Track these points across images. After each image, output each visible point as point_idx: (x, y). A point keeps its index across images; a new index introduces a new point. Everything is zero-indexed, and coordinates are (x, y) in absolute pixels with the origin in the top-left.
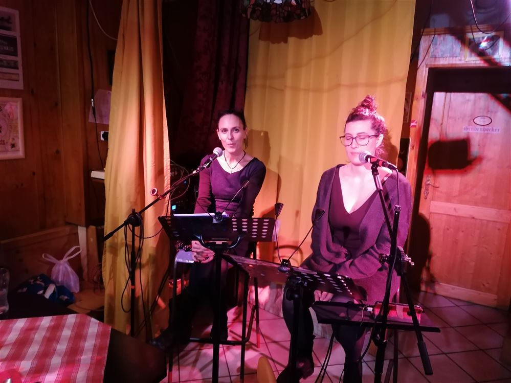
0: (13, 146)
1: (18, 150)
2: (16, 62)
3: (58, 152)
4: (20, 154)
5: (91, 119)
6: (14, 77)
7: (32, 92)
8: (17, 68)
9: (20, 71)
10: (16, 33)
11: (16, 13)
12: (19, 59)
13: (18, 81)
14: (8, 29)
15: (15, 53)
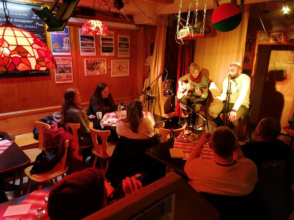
0: (127, 72)
1: (127, 74)
2: (128, 50)
3: (136, 74)
4: (128, 74)
5: (146, 64)
6: (128, 54)
7: (131, 58)
8: (128, 51)
9: (129, 52)
10: (129, 42)
11: (129, 37)
12: (129, 49)
13: (128, 55)
14: (127, 41)
15: (128, 48)
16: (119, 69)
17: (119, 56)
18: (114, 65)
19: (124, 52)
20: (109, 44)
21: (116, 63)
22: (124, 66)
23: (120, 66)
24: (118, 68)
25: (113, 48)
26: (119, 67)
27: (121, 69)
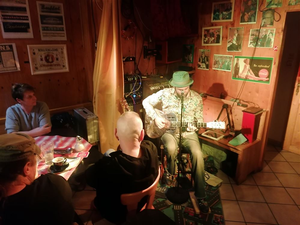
2: (63, 28)
3: (84, 69)
4: (67, 70)
7: (71, 41)
8: (63, 30)
9: (65, 32)
10: (62, 14)
11: (62, 5)
12: (64, 26)
13: (64, 36)
15: (62, 24)
16: (47, 61)
17: (43, 39)
18: (34, 54)
19: (53, 32)
20: (19, 18)
21: (39, 50)
22: (57, 55)
23: (48, 56)
24: (44, 59)
25: (28, 24)
26: (46, 58)
27: (50, 60)
